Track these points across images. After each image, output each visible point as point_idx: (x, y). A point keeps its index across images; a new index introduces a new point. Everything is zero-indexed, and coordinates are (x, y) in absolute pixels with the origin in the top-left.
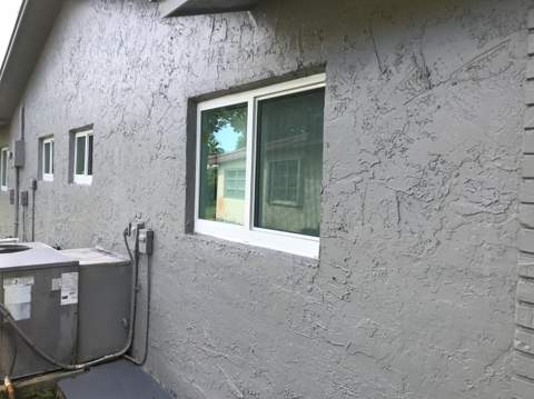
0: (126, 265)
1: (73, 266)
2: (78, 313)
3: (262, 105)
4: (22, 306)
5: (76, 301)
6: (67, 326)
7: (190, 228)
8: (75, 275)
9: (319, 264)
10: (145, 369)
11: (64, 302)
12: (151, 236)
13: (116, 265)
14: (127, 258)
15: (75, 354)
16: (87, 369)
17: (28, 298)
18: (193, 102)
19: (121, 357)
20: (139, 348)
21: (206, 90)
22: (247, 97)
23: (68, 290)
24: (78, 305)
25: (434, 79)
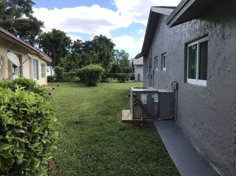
0: (172, 93)
1: (157, 92)
2: (158, 105)
3: (201, 44)
4: (145, 101)
5: (158, 101)
6: (156, 108)
7: (186, 81)
8: (158, 94)
9: (206, 88)
10: (176, 122)
11: (155, 101)
12: (177, 84)
13: (169, 93)
14: (172, 91)
15: (158, 115)
16: (161, 120)
17: (146, 99)
18: (186, 44)
19: (170, 119)
20: (175, 117)
21: (188, 41)
22: (197, 42)
23: (156, 98)
24: (159, 103)
25: (225, 38)
